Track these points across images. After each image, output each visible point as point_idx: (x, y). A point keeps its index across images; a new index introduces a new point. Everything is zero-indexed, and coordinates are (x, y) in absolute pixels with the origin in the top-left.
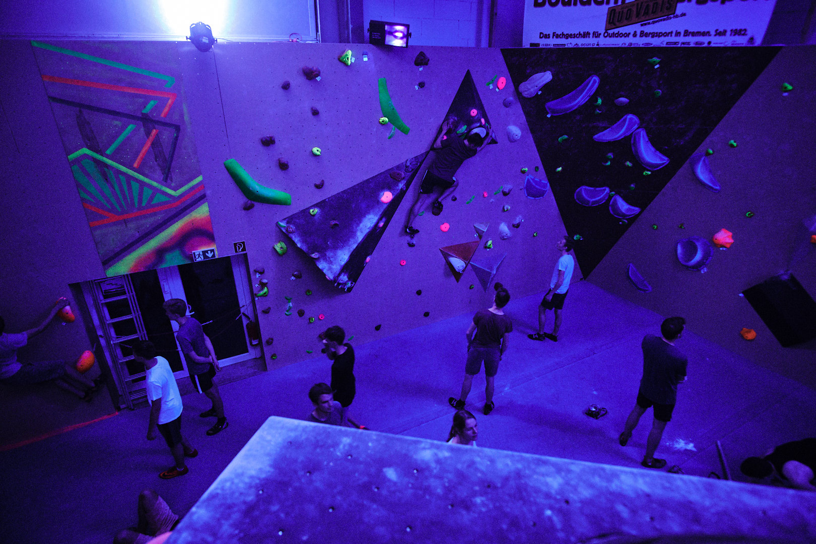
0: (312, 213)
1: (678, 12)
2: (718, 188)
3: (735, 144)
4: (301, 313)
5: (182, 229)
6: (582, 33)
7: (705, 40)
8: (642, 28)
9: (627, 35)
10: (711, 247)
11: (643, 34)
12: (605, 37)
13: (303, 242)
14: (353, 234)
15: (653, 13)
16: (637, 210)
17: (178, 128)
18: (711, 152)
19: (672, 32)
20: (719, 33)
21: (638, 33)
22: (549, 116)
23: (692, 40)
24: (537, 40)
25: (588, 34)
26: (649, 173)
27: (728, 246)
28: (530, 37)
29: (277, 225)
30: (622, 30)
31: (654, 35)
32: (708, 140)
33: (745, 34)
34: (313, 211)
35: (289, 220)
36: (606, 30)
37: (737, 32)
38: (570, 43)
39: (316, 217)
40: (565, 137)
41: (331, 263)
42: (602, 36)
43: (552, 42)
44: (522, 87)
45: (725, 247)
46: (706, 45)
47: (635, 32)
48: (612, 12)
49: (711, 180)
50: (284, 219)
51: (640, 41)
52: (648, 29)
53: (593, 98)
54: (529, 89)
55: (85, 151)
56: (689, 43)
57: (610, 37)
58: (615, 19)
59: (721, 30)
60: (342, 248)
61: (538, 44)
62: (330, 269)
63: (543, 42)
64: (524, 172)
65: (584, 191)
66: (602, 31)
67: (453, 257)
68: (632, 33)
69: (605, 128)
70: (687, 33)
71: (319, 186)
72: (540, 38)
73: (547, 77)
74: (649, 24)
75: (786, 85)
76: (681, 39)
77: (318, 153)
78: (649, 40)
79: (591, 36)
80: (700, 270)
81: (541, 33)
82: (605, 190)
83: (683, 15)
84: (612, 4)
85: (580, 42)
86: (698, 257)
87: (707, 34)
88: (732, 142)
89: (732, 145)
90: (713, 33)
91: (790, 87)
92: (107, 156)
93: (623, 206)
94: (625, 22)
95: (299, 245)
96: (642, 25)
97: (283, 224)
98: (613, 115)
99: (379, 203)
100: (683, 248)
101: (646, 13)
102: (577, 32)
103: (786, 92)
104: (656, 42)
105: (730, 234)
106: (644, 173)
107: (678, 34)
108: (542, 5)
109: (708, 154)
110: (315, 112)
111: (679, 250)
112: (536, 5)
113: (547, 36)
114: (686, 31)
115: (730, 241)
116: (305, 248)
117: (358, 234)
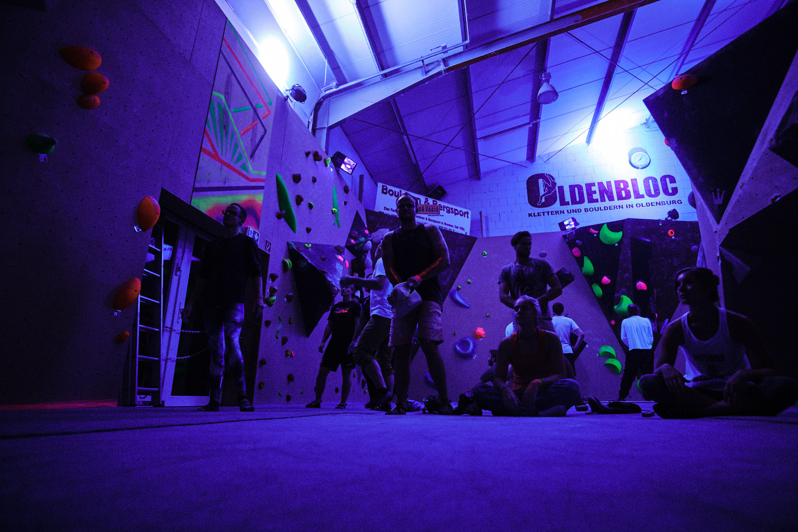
2: (468, 306)
3: (470, 282)
4: (285, 341)
7: (452, 228)
8: (430, 217)
9: (423, 218)
10: (476, 337)
11: (430, 220)
15: (432, 212)
17: (265, 131)
18: (460, 287)
19: (440, 222)
20: (457, 228)
21: (428, 219)
23: (448, 227)
24: (383, 210)
27: (483, 336)
28: (379, 208)
29: (288, 244)
30: (422, 216)
31: (434, 221)
32: (456, 283)
33: (464, 230)
34: (307, 245)
35: (295, 243)
37: (462, 229)
39: (310, 249)
41: (332, 279)
43: (391, 213)
44: (374, 234)
45: (482, 338)
46: (452, 231)
49: (465, 303)
52: (431, 218)
54: (378, 236)
55: (222, 97)
56: (447, 229)
60: (335, 274)
61: (383, 213)
63: (386, 212)
68: (425, 218)
70: (445, 224)
71: (308, 231)
75: (484, 252)
76: (444, 226)
80: (472, 357)
81: (385, 207)
83: (443, 216)
86: (471, 347)
87: (452, 226)
88: (469, 280)
90: (454, 226)
91: (486, 253)
92: (231, 112)
94: (422, 212)
95: (310, 262)
97: (292, 244)
100: (458, 346)
103: (485, 255)
105: (482, 328)
107: (442, 223)
108: (386, 193)
109: (458, 289)
110: (314, 180)
111: (458, 348)
112: (383, 192)
113: (388, 209)
114: (445, 223)
115: (484, 332)
116: (314, 265)
117: (338, 271)
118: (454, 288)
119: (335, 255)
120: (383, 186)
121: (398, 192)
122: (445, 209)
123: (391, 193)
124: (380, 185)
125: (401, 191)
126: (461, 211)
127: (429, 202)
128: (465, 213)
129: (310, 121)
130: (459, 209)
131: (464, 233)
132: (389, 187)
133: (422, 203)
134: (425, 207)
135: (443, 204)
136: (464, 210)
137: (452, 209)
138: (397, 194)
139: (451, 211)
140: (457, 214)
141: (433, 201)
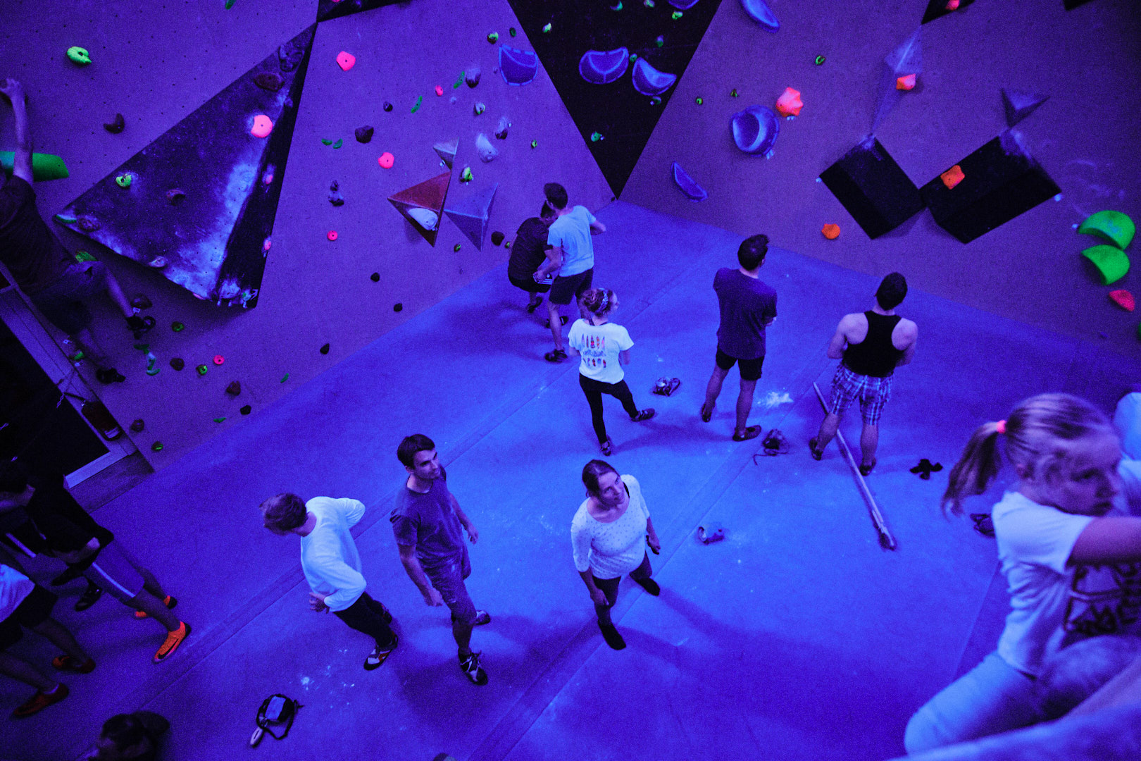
0: (122, 184)
2: (775, 24)
4: (178, 364)
10: (776, 115)
13: (123, 243)
14: (219, 208)
16: (671, 78)
26: (680, 14)
27: (796, 113)
29: (57, 221)
34: (122, 180)
35: (79, 207)
39: (134, 191)
41: (193, 268)
45: (793, 115)
49: (766, 15)
50: (68, 207)
60: (206, 236)
62: (196, 280)
64: (493, 41)
65: (592, 60)
71: (117, 128)
77: (85, 59)
80: (765, 156)
82: (623, 52)
86: (761, 136)
93: (652, 75)
95: (118, 251)
97: (69, 218)
99: (251, 139)
100: (740, 124)
105: (798, 94)
106: (674, 16)
111: (735, 131)
115: (799, 104)
116: (131, 253)
117: (229, 204)
119: (245, 124)
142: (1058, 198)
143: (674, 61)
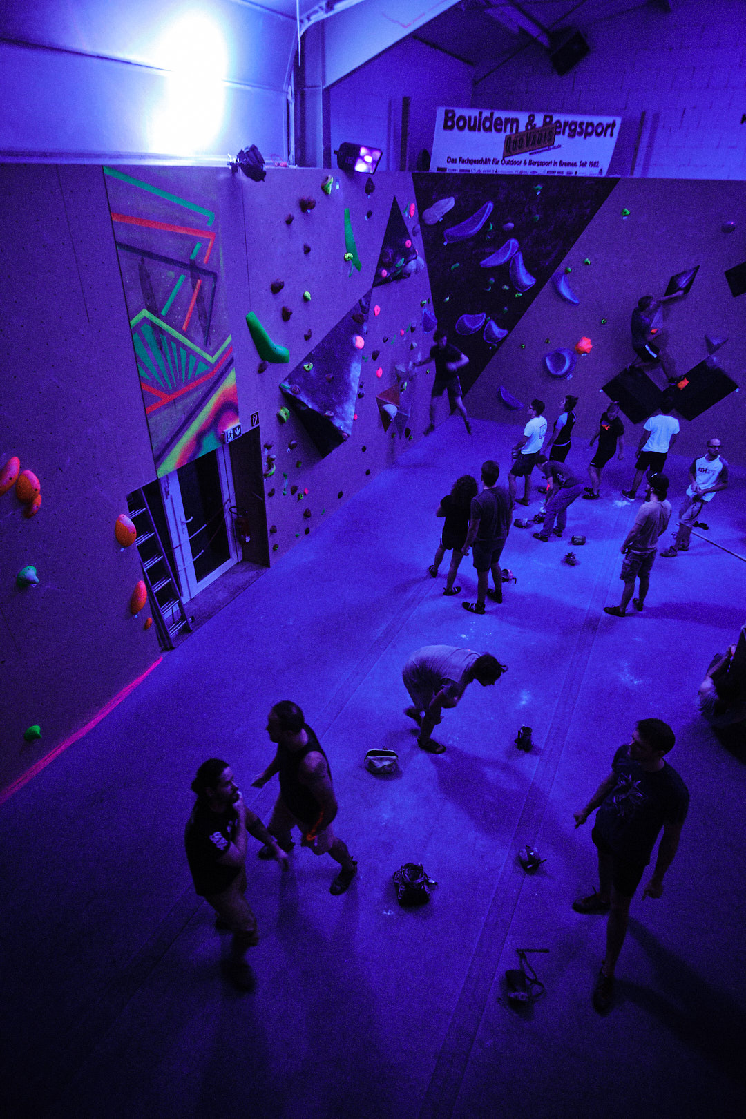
0: (308, 369)
1: (556, 144)
2: (576, 302)
3: (589, 262)
4: (294, 490)
5: (216, 404)
6: (484, 159)
7: (573, 169)
8: (531, 157)
9: (519, 163)
10: (576, 352)
11: (532, 163)
12: (503, 164)
13: (313, 401)
15: (539, 143)
16: (505, 332)
17: (215, 276)
18: (570, 270)
19: (551, 162)
20: (583, 165)
21: (528, 162)
22: (445, 244)
23: (565, 169)
24: (443, 164)
25: (489, 160)
26: (521, 295)
27: (588, 351)
28: (438, 161)
29: (281, 388)
30: (516, 158)
31: (540, 164)
32: (566, 260)
33: (597, 166)
34: (308, 367)
35: (290, 379)
36: (503, 159)
37: (594, 164)
38: (474, 169)
39: (312, 373)
40: (457, 265)
41: (343, 419)
42: (500, 163)
43: (459, 167)
44: (426, 214)
45: (586, 353)
46: (573, 175)
47: (526, 160)
48: (508, 139)
49: (572, 296)
50: (285, 380)
51: (529, 170)
52: (536, 158)
53: (486, 225)
54: (433, 216)
55: (145, 312)
56: (562, 173)
57: (507, 164)
58: (512, 147)
59: (583, 161)
60: (346, 401)
61: (445, 169)
62: (346, 425)
63: (450, 166)
64: (422, 305)
65: (466, 319)
66: (500, 158)
67: (388, 403)
68: (523, 161)
69: (491, 254)
70: (562, 164)
71: (307, 338)
72: (448, 162)
73: (449, 204)
74: (535, 153)
75: (626, 210)
76: (558, 169)
77: (309, 298)
78: (535, 168)
79: (492, 162)
80: (566, 378)
81: (448, 158)
82: (482, 317)
83: (559, 146)
84: (508, 133)
85: (483, 168)
86: (567, 365)
87: (574, 165)
88: (587, 260)
89: (587, 263)
90: (578, 164)
91: (628, 213)
92: (163, 319)
93: (496, 330)
94: (519, 151)
95: (310, 406)
96: (530, 154)
97: (287, 386)
98: (499, 241)
99: (357, 349)
100: (551, 360)
101: (534, 143)
102: (480, 159)
103: (625, 216)
104: (541, 170)
105: (589, 340)
106: (516, 296)
107: (556, 164)
108: (451, 128)
109: (567, 272)
110: (307, 250)
111: (548, 363)
112: (446, 127)
113: (454, 161)
114: (561, 161)
115: (591, 346)
116: (316, 408)
117: (353, 384)
118: (560, 269)
119: (352, 341)
120: (447, 112)
121: (475, 118)
122: (567, 129)
123: (461, 124)
124: (440, 113)
125: (480, 114)
126: (600, 124)
127: (536, 121)
128: (608, 126)
129: (290, 98)
130: (596, 120)
131: (594, 172)
132: (459, 112)
133: (520, 130)
134: (525, 138)
135: (563, 118)
136: (606, 120)
137: (582, 123)
138: (472, 124)
139: (578, 130)
140: (590, 134)
141: (545, 117)
142: (737, 390)
143: (508, 323)
